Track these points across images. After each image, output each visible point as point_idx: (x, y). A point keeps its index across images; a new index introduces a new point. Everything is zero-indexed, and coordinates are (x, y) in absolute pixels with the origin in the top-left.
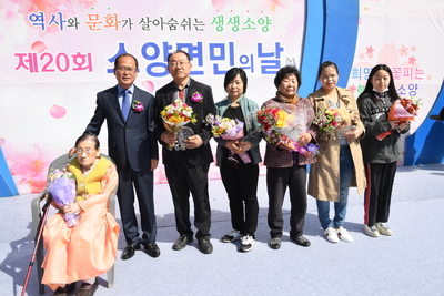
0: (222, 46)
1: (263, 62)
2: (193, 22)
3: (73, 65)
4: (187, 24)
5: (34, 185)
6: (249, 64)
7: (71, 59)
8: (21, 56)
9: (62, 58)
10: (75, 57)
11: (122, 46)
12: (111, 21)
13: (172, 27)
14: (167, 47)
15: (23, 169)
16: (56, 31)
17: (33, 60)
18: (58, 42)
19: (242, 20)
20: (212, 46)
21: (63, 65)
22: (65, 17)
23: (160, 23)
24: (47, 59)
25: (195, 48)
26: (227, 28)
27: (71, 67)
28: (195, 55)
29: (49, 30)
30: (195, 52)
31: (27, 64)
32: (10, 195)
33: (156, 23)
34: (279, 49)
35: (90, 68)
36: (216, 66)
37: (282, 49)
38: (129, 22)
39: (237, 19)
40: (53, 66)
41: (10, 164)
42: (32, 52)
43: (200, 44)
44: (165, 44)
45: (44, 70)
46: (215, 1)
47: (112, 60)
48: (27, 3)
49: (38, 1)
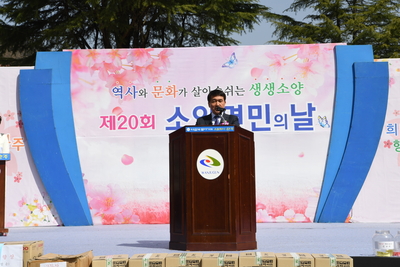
0: (259, 108)
1: (296, 120)
2: (235, 89)
3: (140, 124)
4: (230, 91)
5: (105, 218)
6: (283, 122)
7: (140, 120)
8: (104, 118)
9: (133, 120)
10: (142, 118)
11: (178, 109)
12: (170, 91)
15: (98, 205)
16: (131, 99)
17: (112, 120)
18: (132, 107)
19: (277, 86)
20: (251, 108)
21: (133, 125)
22: (138, 89)
24: (122, 120)
25: (236, 110)
26: (264, 92)
27: (139, 126)
29: (125, 99)
31: (108, 124)
32: (87, 224)
33: (205, 91)
34: (311, 108)
35: (153, 126)
36: (254, 124)
37: (314, 109)
38: (184, 91)
39: (272, 86)
40: (126, 125)
41: (89, 199)
42: (112, 115)
43: (240, 106)
45: (120, 128)
46: (254, 71)
47: (170, 120)
48: (112, 80)
49: (119, 78)
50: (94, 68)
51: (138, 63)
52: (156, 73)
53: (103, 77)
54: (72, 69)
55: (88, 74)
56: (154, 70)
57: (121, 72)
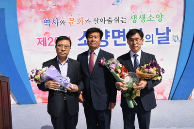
1: (159, 38)
2: (120, 19)
4: (117, 20)
5: (43, 99)
6: (151, 39)
8: (39, 39)
12: (80, 21)
13: (110, 22)
14: (107, 32)
16: (55, 27)
17: (44, 40)
18: (56, 32)
19: (147, 16)
22: (59, 20)
23: (104, 20)
24: (51, 39)
25: (121, 32)
26: (139, 20)
28: (122, 36)
29: (52, 27)
30: (122, 34)
31: (42, 43)
32: (33, 103)
33: (102, 20)
34: (168, 30)
37: (170, 31)
38: (88, 21)
39: (144, 16)
40: (53, 43)
41: (33, 88)
42: (44, 37)
43: (124, 30)
44: (106, 31)
45: (49, 45)
46: (132, 7)
47: (80, 40)
48: (43, 15)
49: (47, 13)
50: (31, 7)
51: (59, 4)
52: (70, 10)
53: (37, 13)
54: (18, 9)
55: (28, 11)
56: (69, 7)
57: (48, 9)
